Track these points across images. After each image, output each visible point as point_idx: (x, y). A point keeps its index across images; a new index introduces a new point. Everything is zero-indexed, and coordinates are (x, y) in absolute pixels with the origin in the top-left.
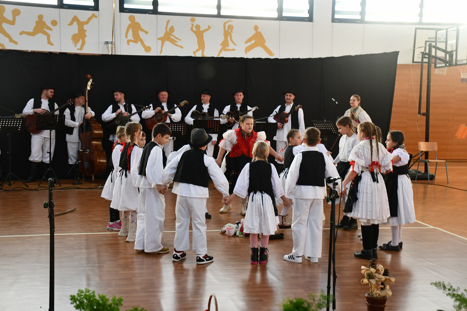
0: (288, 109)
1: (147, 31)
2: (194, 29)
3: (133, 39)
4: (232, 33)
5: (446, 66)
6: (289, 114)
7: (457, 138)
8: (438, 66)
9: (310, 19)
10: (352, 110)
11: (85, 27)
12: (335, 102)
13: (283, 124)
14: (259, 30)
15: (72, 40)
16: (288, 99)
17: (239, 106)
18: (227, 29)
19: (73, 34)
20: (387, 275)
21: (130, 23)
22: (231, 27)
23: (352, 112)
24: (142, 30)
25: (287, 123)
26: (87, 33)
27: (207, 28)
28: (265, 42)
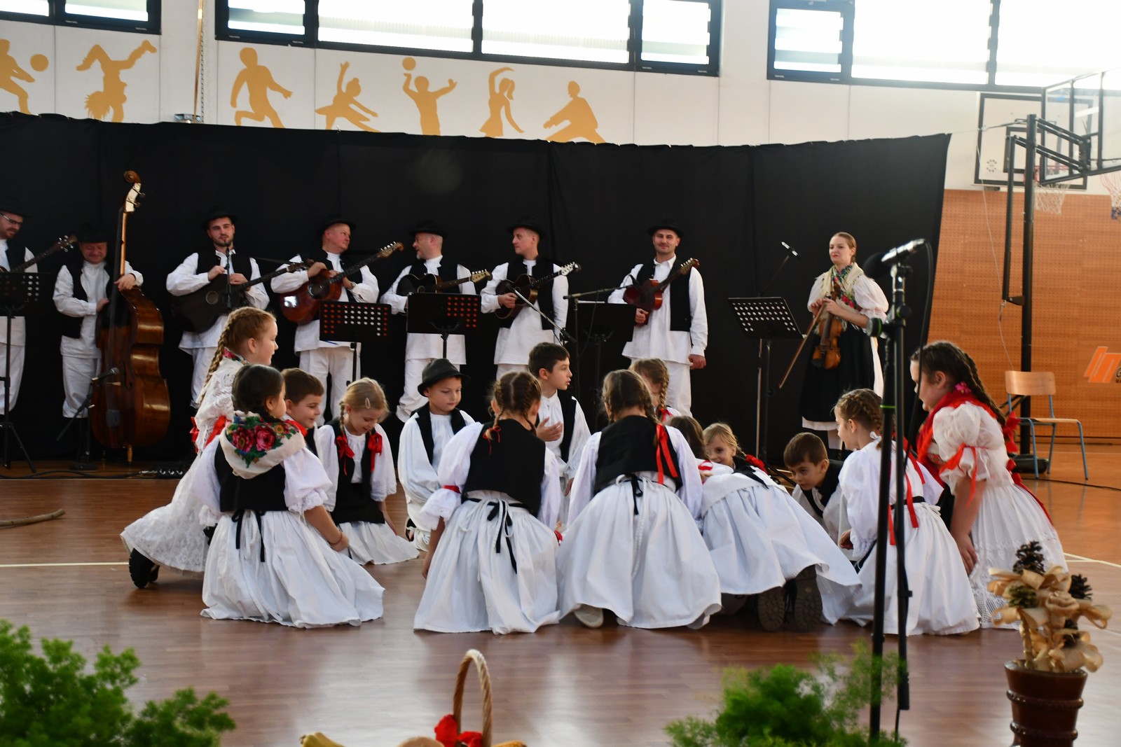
0: (662, 272)
1: (289, 89)
2: (413, 87)
3: (251, 110)
4: (510, 101)
6: (665, 283)
7: (1089, 381)
8: (1048, 177)
9: (712, 69)
10: (835, 274)
11: (124, 75)
12: (789, 251)
13: (650, 312)
14: (580, 95)
15: (87, 109)
16: (662, 245)
17: (530, 264)
18: (497, 90)
19: (89, 94)
20: (1082, 596)
21: (244, 67)
22: (508, 85)
23: (836, 278)
24: (276, 87)
25: (660, 310)
26: (127, 92)
27: (447, 85)
28: (596, 127)
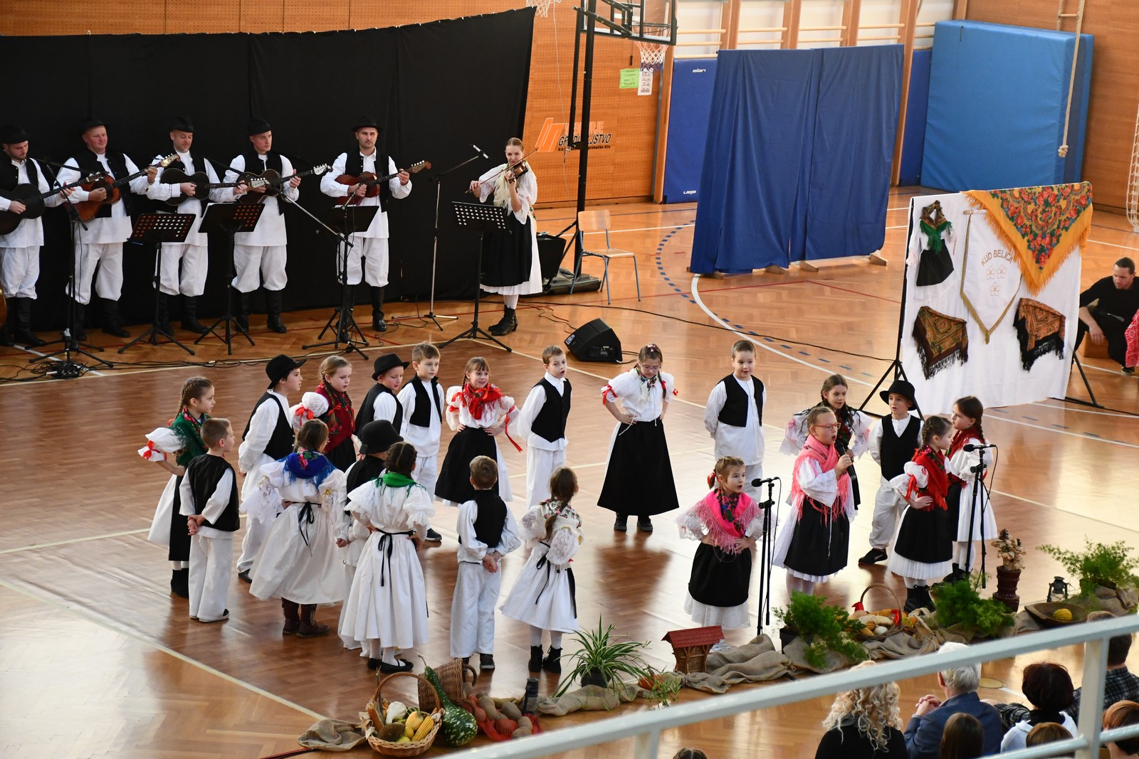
5: (611, 34)
17: (262, 158)
